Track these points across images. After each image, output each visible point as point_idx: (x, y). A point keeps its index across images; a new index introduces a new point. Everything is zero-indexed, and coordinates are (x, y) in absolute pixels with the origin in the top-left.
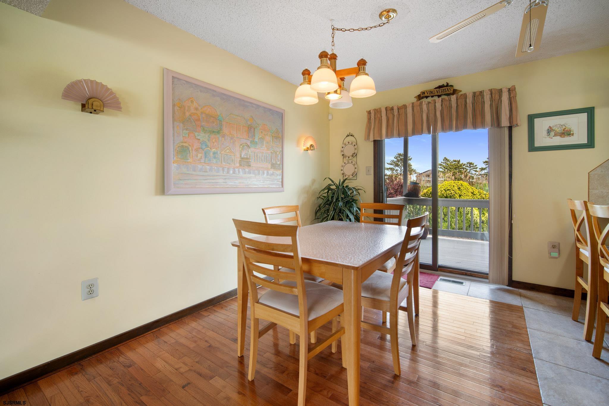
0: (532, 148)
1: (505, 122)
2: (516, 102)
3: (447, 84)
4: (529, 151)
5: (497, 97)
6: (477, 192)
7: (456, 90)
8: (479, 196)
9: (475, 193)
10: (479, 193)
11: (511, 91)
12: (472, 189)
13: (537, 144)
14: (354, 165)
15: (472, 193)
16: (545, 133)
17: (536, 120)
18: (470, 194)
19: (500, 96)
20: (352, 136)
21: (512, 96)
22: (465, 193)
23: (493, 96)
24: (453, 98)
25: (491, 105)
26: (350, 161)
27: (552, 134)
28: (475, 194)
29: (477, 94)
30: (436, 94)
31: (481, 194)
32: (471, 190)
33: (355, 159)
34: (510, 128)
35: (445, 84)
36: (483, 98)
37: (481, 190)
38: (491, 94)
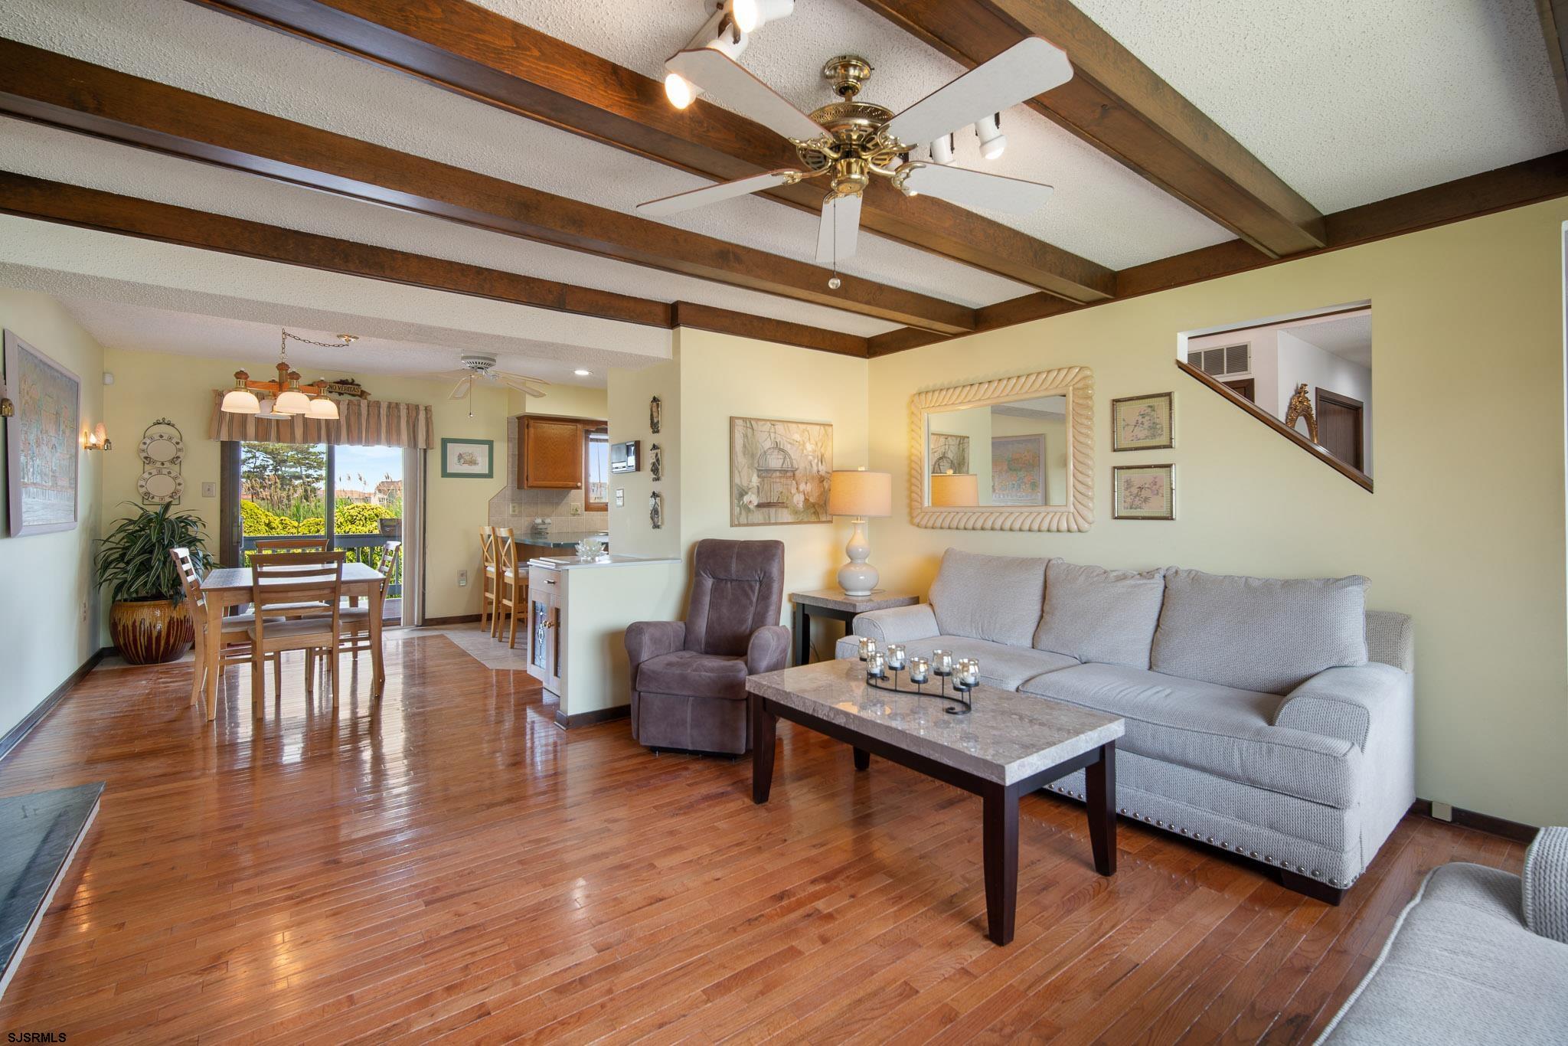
0: (445, 474)
1: (422, 444)
2: (432, 424)
3: (353, 381)
4: (442, 477)
5: (414, 414)
6: (277, 522)
7: (365, 392)
8: (282, 531)
9: (274, 525)
10: (282, 524)
11: (427, 409)
12: (267, 516)
13: (449, 470)
14: (175, 478)
15: (268, 525)
16: (456, 459)
17: (449, 445)
18: (264, 528)
19: (417, 414)
20: (169, 424)
21: (429, 416)
22: (251, 526)
23: (410, 411)
24: (364, 403)
25: (408, 422)
26: (165, 471)
27: (462, 461)
28: (274, 528)
29: (393, 405)
30: (337, 390)
31: (286, 527)
32: (264, 519)
33: (177, 468)
34: (425, 451)
35: (350, 381)
36: (399, 411)
37: (287, 518)
38: (408, 409)
